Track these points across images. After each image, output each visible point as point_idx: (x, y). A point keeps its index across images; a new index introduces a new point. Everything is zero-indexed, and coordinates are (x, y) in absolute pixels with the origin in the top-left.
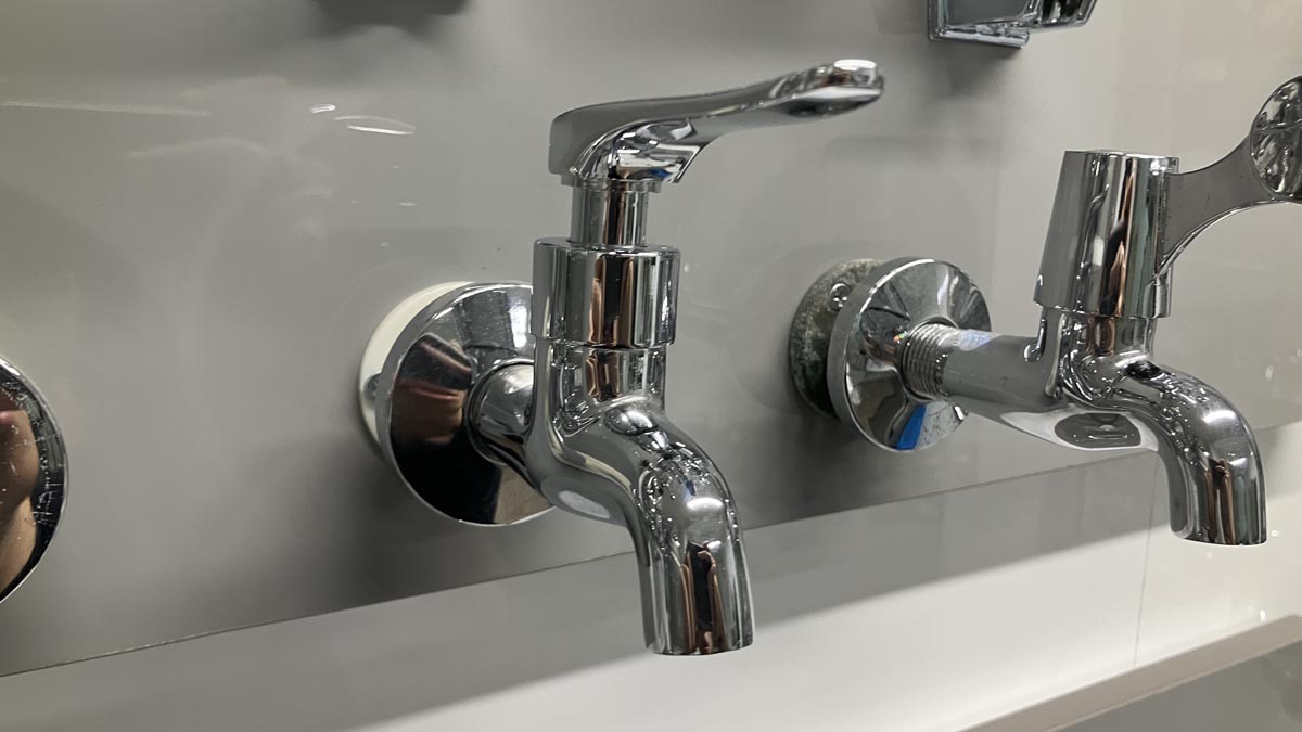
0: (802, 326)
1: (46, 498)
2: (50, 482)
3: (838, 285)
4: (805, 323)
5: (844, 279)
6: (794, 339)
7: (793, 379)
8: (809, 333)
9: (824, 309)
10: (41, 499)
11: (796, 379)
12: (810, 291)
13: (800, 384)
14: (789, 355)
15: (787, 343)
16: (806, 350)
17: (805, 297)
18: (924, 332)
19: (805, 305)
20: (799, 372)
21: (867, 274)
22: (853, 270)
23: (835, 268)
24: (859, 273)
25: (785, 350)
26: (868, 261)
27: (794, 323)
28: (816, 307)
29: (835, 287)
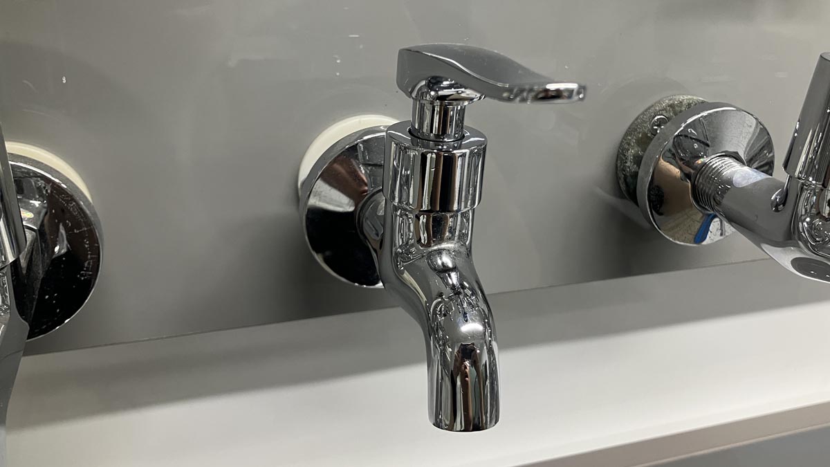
0: (627, 146)
1: (89, 264)
2: (91, 254)
3: (659, 117)
4: (629, 144)
5: (664, 112)
6: (620, 154)
7: (619, 183)
8: (631, 152)
9: (645, 135)
10: (86, 265)
11: (620, 182)
12: (637, 119)
13: (623, 187)
14: (617, 165)
15: (615, 156)
16: (628, 164)
17: (633, 123)
18: (716, 162)
19: (631, 131)
20: (622, 179)
21: (683, 109)
22: (671, 106)
23: (659, 102)
24: (677, 108)
25: (615, 161)
26: (685, 98)
27: (622, 142)
28: (639, 133)
29: (656, 118)
